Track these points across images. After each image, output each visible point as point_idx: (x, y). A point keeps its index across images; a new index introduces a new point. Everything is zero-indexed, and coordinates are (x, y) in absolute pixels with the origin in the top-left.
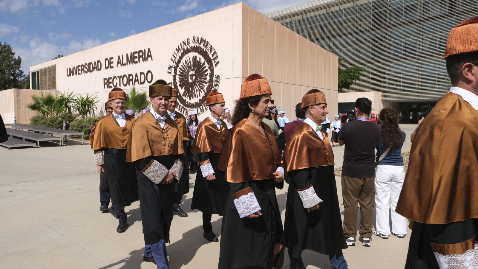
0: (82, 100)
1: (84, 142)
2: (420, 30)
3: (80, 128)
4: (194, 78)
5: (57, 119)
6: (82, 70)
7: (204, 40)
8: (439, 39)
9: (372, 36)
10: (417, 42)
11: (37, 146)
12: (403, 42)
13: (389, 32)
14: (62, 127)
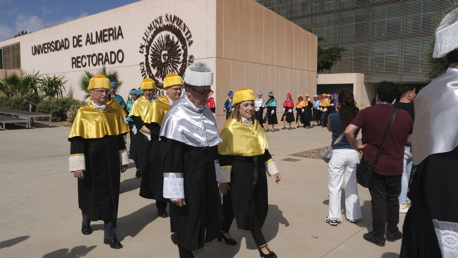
0: (49, 80)
1: (52, 124)
2: (403, 10)
3: (47, 110)
4: (167, 57)
5: (23, 100)
6: (48, 48)
7: (177, 18)
8: (423, 19)
9: (355, 15)
10: (401, 22)
11: (2, 129)
12: (387, 22)
13: (372, 10)
14: (28, 109)
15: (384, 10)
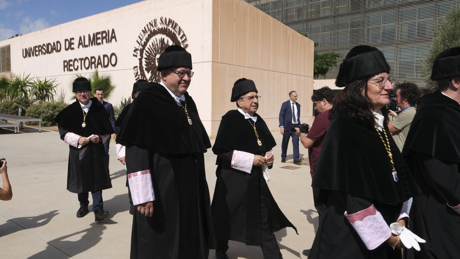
0: (40, 84)
1: (41, 129)
2: (399, 16)
3: (37, 115)
5: (12, 104)
6: (39, 51)
7: (172, 21)
8: (417, 25)
9: (350, 20)
10: (396, 28)
12: (382, 28)
13: (368, 16)
14: (17, 113)
15: (379, 16)
